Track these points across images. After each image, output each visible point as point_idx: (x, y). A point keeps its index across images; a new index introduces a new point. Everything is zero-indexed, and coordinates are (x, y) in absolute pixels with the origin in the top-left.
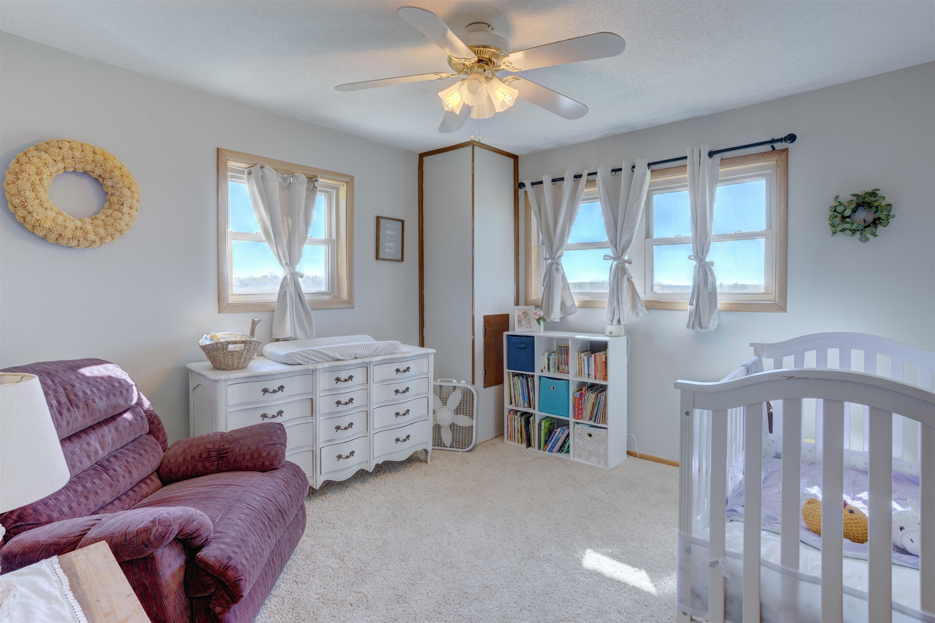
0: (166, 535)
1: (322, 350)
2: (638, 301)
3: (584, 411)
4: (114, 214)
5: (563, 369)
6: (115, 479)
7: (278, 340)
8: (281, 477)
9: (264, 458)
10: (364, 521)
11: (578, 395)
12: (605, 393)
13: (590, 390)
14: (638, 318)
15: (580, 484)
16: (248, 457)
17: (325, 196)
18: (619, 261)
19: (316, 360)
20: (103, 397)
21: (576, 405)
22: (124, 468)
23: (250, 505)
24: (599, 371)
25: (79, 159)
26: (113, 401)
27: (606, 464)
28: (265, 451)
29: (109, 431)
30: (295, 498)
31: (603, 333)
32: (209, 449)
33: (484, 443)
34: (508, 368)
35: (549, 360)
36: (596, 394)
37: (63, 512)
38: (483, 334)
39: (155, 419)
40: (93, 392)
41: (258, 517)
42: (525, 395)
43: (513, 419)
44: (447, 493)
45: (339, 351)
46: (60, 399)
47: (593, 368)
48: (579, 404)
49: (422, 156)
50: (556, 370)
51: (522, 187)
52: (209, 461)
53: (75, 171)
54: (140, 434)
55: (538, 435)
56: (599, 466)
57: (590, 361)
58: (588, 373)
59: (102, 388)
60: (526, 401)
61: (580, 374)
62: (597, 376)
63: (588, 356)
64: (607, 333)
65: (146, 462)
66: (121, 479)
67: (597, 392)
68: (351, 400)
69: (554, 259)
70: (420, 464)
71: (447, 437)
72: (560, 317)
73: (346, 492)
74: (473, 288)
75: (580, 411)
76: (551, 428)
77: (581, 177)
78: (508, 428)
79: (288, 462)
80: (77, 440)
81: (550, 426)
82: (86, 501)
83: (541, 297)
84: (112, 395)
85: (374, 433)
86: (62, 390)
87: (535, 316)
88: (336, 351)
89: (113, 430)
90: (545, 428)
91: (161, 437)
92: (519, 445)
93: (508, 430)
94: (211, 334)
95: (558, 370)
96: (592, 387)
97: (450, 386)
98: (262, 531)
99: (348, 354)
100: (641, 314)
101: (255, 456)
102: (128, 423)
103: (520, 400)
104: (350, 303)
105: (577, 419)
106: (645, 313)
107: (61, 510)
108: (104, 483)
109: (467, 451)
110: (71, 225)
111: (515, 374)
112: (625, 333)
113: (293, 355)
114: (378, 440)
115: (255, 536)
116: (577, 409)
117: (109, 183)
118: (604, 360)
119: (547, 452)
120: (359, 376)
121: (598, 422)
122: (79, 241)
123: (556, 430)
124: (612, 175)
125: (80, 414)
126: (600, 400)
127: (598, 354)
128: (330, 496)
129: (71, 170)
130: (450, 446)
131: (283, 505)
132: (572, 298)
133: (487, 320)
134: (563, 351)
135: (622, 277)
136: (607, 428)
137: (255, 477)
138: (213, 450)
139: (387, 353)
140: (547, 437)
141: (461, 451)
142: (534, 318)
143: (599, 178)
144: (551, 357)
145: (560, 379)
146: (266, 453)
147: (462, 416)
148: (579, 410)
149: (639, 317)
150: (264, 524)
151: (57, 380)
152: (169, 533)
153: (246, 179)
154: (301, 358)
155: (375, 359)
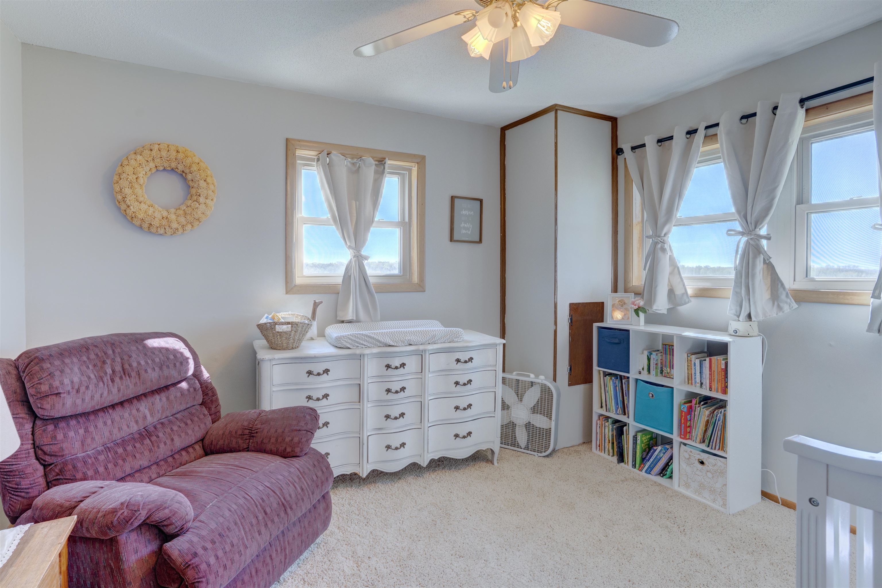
0: (130, 520)
1: (372, 334)
2: (781, 290)
3: (694, 430)
4: (192, 205)
5: (668, 373)
6: (156, 445)
7: (343, 322)
8: (298, 467)
9: (287, 444)
10: (400, 523)
11: (685, 408)
12: (725, 411)
13: (702, 403)
14: (781, 314)
15: (679, 528)
16: (273, 440)
17: (398, 178)
18: (749, 237)
19: (366, 344)
20: (156, 368)
21: (683, 420)
22: (167, 436)
23: (248, 495)
24: (716, 380)
25: (165, 158)
26: (166, 372)
27: (724, 505)
28: (289, 436)
29: (160, 399)
30: (308, 492)
31: (724, 329)
32: (244, 426)
33: (567, 449)
34: (599, 366)
35: (649, 359)
36: (711, 409)
37: (98, 471)
38: (568, 324)
39: (210, 391)
40: (147, 363)
41: (252, 509)
42: (619, 399)
43: (604, 426)
44: (502, 506)
45: (392, 336)
46: (115, 368)
47: (708, 376)
48: (686, 420)
49: (504, 129)
50: (659, 373)
51: (620, 154)
52: (242, 439)
53: (164, 169)
54: (192, 405)
55: (633, 450)
56: (716, 506)
57: (704, 367)
58: (701, 381)
59: (157, 360)
60: (619, 406)
61: (690, 381)
62: (713, 387)
63: (701, 359)
64: (731, 330)
65: (190, 432)
66: (162, 445)
67: (713, 408)
68: (403, 389)
69: (659, 237)
70: (485, 464)
71: (522, 437)
72: (668, 308)
73: (396, 485)
74: (556, 271)
75: (688, 430)
76: (651, 444)
77: (696, 132)
78: (597, 436)
79: (314, 450)
80: (128, 405)
81: (650, 440)
82: (122, 463)
83: (643, 283)
84: (165, 366)
85: (429, 425)
86: (119, 360)
87: (633, 306)
88: (388, 336)
89: (164, 399)
90: (642, 442)
91: (213, 409)
92: (610, 458)
93: (597, 438)
94: (273, 314)
95: (662, 373)
96: (706, 400)
97: (526, 381)
98: (252, 526)
99: (400, 340)
100: (786, 308)
101: (280, 440)
102: (180, 393)
103: (612, 404)
104: (420, 287)
105: (684, 439)
106: (792, 307)
107: (97, 469)
108: (144, 448)
109: (544, 457)
110: (158, 215)
111: (607, 373)
112: (759, 332)
113: (341, 338)
114: (433, 434)
115: (239, 531)
116: (683, 425)
117: (189, 177)
118: (723, 367)
119: (643, 473)
120: (412, 364)
121: (713, 447)
122: (165, 229)
123: (655, 448)
124: (741, 123)
125: (131, 382)
126: (716, 419)
127: (714, 358)
128: (379, 486)
129: (162, 168)
130: (525, 447)
131: (288, 498)
132: (684, 285)
133: (574, 308)
134: (668, 350)
135: (755, 257)
136: (726, 458)
137: (273, 462)
138: (247, 428)
139: (447, 341)
140: (645, 454)
141: (536, 455)
142: (631, 308)
143: (721, 131)
144: (653, 356)
145: (662, 386)
146: (290, 438)
147: (539, 415)
148: (686, 427)
149: (783, 312)
150: (257, 518)
151: (118, 350)
152: (134, 518)
153: (315, 166)
154: (350, 341)
155: (430, 347)
